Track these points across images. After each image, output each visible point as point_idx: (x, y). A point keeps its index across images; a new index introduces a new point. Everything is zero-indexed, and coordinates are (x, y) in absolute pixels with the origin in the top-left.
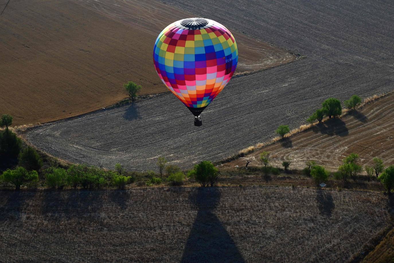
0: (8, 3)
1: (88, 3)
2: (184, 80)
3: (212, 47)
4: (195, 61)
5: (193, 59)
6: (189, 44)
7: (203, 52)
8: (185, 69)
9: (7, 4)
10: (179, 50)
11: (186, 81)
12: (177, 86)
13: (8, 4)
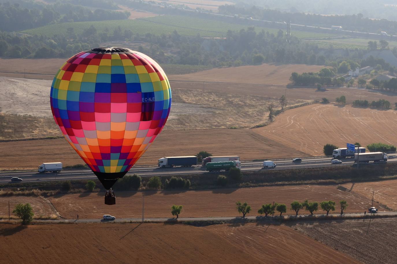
0: (135, 228)
1: (236, 239)
2: (80, 119)
3: (123, 76)
4: (94, 91)
5: (92, 89)
6: (92, 69)
7: (108, 80)
8: (81, 104)
9: (133, 229)
10: (77, 77)
11: (81, 121)
12: (72, 130)
13: (135, 230)
